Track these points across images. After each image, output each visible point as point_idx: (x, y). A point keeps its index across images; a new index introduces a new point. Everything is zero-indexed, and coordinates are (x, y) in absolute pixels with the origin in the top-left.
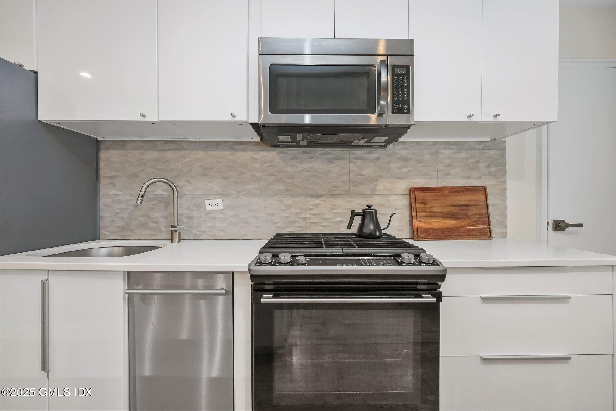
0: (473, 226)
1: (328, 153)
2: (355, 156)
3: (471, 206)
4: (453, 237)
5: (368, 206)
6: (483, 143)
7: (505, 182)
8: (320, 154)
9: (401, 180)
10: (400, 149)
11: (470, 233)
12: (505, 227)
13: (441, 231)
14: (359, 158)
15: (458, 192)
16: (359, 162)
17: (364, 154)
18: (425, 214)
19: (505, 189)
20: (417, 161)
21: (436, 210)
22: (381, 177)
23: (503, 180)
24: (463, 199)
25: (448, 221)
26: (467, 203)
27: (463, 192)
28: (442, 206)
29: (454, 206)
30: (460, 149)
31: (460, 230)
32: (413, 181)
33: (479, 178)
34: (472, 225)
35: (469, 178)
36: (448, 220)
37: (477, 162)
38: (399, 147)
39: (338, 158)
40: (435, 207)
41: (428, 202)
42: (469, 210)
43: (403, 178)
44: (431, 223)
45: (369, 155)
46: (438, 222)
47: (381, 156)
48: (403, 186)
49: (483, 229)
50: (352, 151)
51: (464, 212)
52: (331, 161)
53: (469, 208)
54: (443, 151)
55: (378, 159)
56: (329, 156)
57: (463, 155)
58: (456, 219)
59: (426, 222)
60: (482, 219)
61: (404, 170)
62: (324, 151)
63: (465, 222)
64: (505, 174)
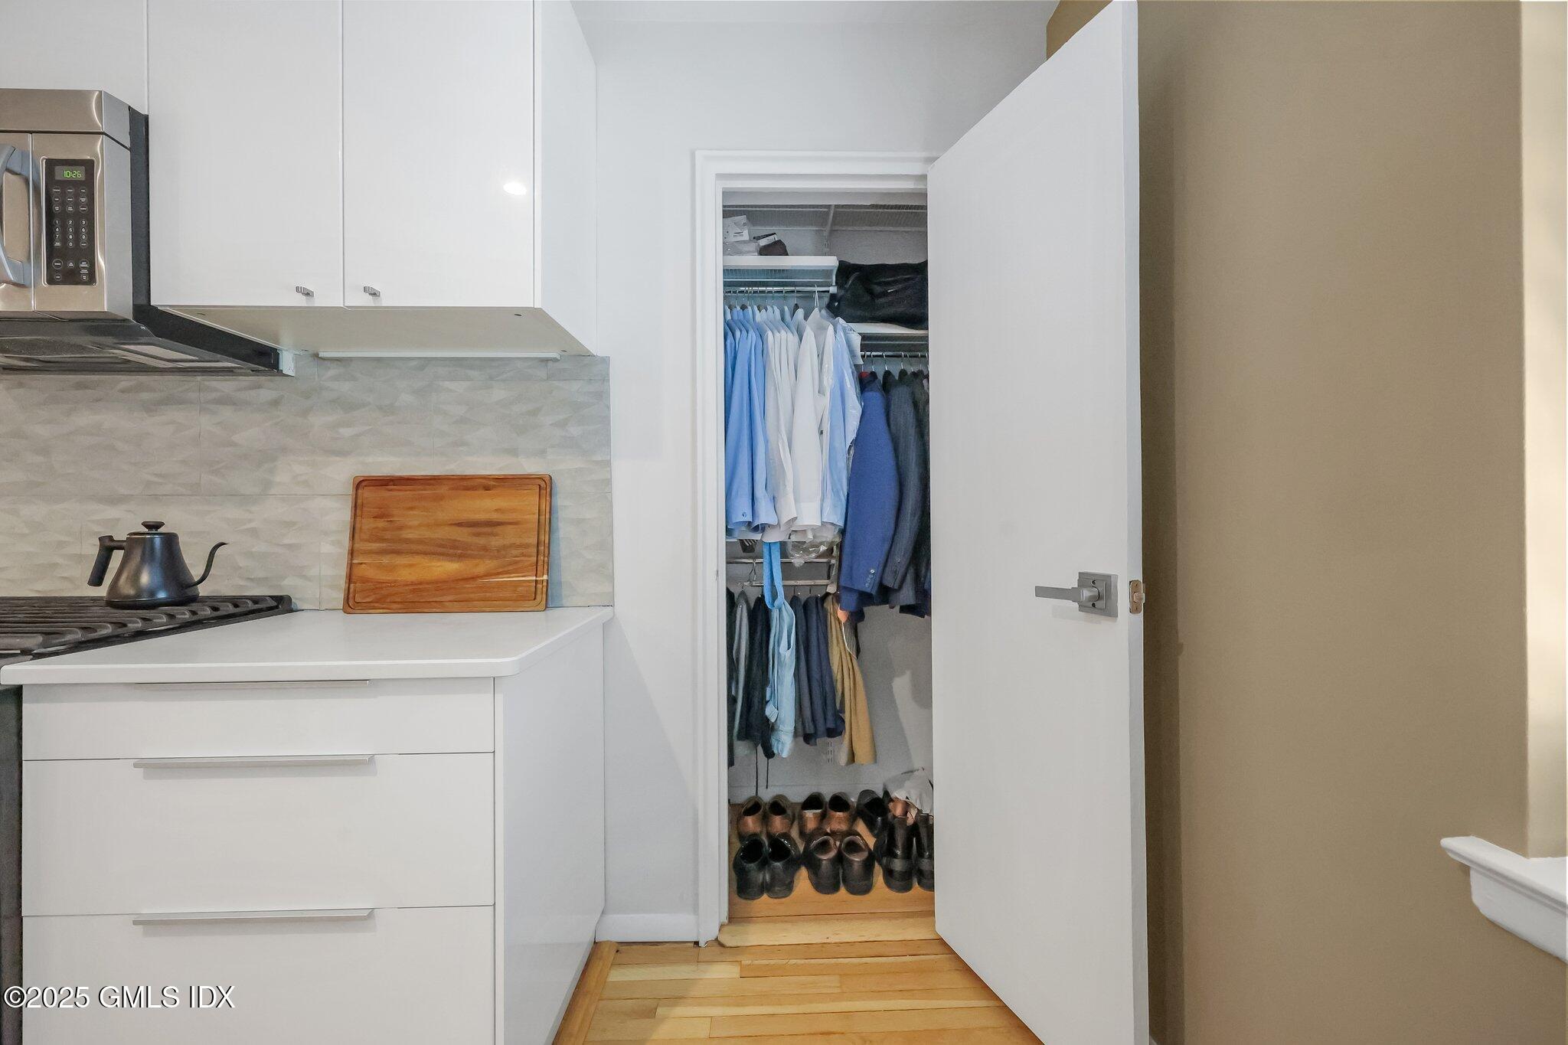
0: (501, 576)
1: (139, 388)
2: (214, 395)
3: (499, 525)
4: (447, 604)
5: (146, 525)
6: (550, 364)
7: (607, 464)
8: (123, 391)
9: (338, 459)
10: (336, 378)
11: (488, 594)
12: (611, 578)
13: (414, 591)
14: (224, 401)
15: (473, 488)
16: (227, 413)
17: (239, 390)
18: (381, 545)
19: (608, 482)
20: (380, 408)
21: (410, 536)
22: (285, 450)
23: (600, 459)
24: (483, 507)
25: (439, 564)
26: (495, 517)
27: (487, 488)
28: (428, 526)
29: (460, 525)
30: (491, 378)
31: (465, 588)
32: (370, 459)
33: (542, 453)
34: (499, 574)
35: (513, 452)
36: (439, 560)
37: (534, 413)
38: (331, 373)
39: (168, 401)
40: (410, 527)
41: (392, 516)
42: (495, 535)
43: (342, 453)
44: (392, 568)
45: (253, 393)
46: (411, 566)
47: (283, 396)
48: (342, 473)
49: (524, 584)
50: (207, 383)
51: (482, 541)
52: (150, 408)
53: (498, 529)
54: (447, 384)
55: (275, 403)
56: (145, 396)
57: (499, 393)
58: (461, 557)
59: (380, 567)
60: (526, 558)
61: (346, 432)
62: (131, 383)
63: (482, 567)
64: (607, 443)
